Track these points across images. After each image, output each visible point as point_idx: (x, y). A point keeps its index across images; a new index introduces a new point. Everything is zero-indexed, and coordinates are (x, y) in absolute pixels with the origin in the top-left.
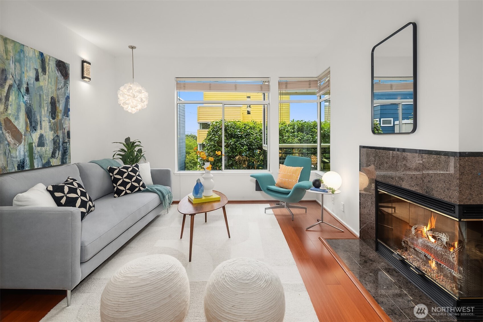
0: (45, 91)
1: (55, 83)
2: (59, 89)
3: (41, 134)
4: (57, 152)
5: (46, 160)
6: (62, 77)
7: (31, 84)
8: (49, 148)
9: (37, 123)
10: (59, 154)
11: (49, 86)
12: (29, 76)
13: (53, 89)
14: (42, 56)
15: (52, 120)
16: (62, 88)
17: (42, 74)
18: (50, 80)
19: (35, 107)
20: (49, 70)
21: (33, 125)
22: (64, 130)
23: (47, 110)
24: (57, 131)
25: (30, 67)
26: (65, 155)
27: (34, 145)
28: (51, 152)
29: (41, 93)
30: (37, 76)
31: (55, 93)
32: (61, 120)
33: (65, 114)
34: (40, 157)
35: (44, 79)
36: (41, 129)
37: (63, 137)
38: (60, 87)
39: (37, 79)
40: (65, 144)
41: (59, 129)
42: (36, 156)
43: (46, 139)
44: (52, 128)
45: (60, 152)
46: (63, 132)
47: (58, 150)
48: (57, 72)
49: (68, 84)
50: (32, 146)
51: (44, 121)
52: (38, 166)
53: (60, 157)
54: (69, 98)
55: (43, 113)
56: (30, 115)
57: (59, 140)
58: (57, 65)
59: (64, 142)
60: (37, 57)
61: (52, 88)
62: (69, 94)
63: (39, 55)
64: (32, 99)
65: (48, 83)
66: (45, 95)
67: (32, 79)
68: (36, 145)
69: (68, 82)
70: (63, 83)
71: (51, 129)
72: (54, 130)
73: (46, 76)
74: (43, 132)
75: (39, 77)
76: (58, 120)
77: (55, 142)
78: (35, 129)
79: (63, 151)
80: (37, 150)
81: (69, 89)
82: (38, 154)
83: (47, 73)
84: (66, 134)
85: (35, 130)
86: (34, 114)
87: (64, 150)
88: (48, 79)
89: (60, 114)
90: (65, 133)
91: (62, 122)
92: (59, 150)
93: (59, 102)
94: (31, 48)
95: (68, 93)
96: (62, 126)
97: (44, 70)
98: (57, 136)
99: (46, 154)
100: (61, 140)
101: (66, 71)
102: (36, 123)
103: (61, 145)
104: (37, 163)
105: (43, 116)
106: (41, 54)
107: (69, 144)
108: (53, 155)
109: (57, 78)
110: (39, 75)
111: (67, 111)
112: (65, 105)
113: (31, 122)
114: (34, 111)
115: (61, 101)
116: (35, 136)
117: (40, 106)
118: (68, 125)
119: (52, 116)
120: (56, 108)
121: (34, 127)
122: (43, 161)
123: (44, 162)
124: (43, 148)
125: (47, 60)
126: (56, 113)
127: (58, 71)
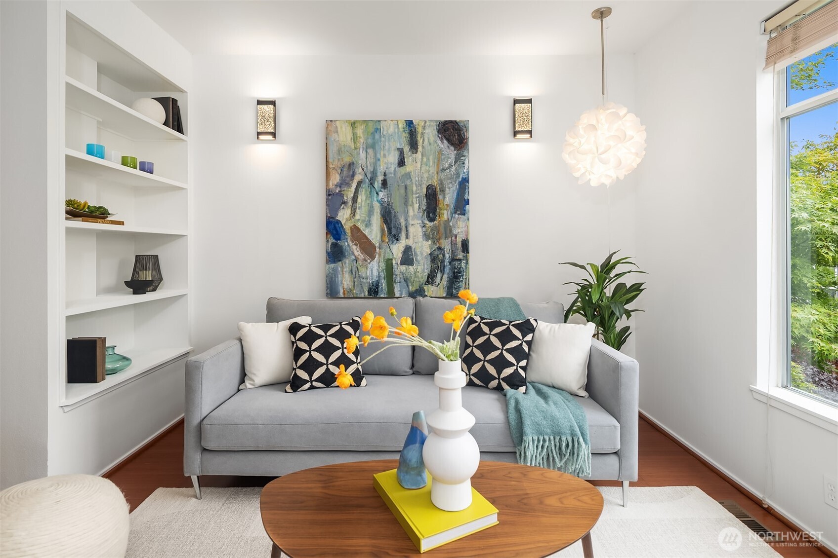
0: (415, 179)
1: (434, 162)
2: (444, 170)
3: (407, 245)
4: (439, 275)
5: (415, 286)
6: (452, 148)
7: (390, 173)
8: (421, 268)
9: (401, 230)
10: (443, 280)
11: (422, 169)
12: (388, 163)
13: (430, 173)
14: (410, 126)
15: (428, 222)
16: (450, 166)
17: (410, 154)
18: (425, 159)
19: (397, 206)
20: (423, 143)
21: (394, 232)
22: (453, 238)
23: (419, 208)
24: (438, 240)
25: (389, 149)
26: (456, 282)
27: (394, 262)
28: (426, 274)
29: (408, 182)
30: (401, 159)
31: (436, 177)
32: (448, 221)
33: (457, 210)
34: (406, 280)
35: (415, 160)
36: (407, 237)
37: (452, 251)
38: (447, 165)
39: (401, 163)
40: (457, 263)
41: (443, 237)
42: (399, 278)
43: (416, 253)
44: (429, 236)
45: (445, 276)
46: (452, 242)
47: (441, 272)
48: (439, 142)
49: (464, 156)
50: (392, 263)
51: (412, 225)
52: (401, 294)
53: (445, 283)
54: (468, 181)
55: (411, 213)
56: (388, 219)
57: (444, 256)
58: (439, 131)
59: (453, 260)
60: (401, 130)
61: (429, 171)
62: (468, 174)
63: (405, 127)
64: (391, 195)
65: (421, 165)
66: (414, 185)
67: (392, 166)
68: (399, 262)
69: (465, 153)
70: (453, 157)
71: (427, 237)
72: (433, 238)
73: (419, 155)
74: (410, 242)
75: (404, 159)
76: (442, 222)
77: (435, 259)
78: (396, 238)
79: (451, 274)
80: (400, 270)
81: (467, 165)
82: (402, 276)
83: (420, 149)
84: (459, 245)
85: (397, 240)
86: (395, 216)
87: (454, 273)
88: (422, 159)
89: (445, 212)
90: (456, 244)
91: (449, 225)
92: (443, 272)
93: (443, 191)
94: (392, 121)
95: (464, 173)
96: (451, 231)
97: (413, 145)
98: (440, 248)
99: (415, 277)
100: (447, 256)
101: (460, 135)
102: (399, 230)
103: (447, 263)
104: (399, 289)
105: (411, 218)
106: (410, 123)
107: (467, 263)
108: (431, 279)
109: (440, 152)
110: (405, 156)
111: (461, 205)
112: (458, 194)
113: (390, 230)
114: (395, 212)
115: (447, 189)
116: (397, 250)
117: (406, 203)
118: (464, 229)
119: (428, 217)
120: (436, 203)
121: (395, 236)
122: (410, 287)
123: (412, 288)
124: (410, 267)
125: (420, 130)
126: (438, 210)
127: (441, 140)
